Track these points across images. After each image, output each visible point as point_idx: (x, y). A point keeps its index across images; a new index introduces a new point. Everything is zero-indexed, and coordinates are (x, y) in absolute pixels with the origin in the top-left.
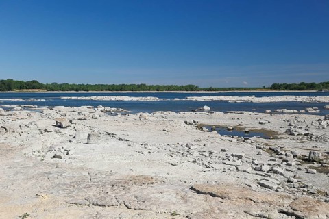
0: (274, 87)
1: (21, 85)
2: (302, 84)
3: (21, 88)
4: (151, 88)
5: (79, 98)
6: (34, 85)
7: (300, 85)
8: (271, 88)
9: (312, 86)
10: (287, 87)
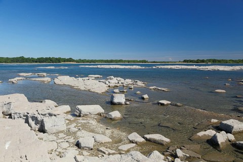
0: (185, 61)
3: (65, 61)
4: (125, 61)
6: (70, 60)
7: (197, 60)
8: (183, 62)
9: (203, 61)
10: (191, 61)
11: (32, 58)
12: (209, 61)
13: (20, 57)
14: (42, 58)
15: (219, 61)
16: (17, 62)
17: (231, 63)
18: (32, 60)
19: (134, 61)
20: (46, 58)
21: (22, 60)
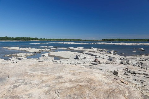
0: (103, 40)
1: (33, 39)
2: (110, 39)
3: (32, 40)
5: (57, 43)
6: (36, 39)
8: (102, 40)
9: (113, 40)
10: (107, 40)
11: (12, 38)
12: (117, 39)
13: (5, 37)
14: (19, 38)
15: (122, 40)
16: (3, 40)
17: (129, 41)
18: (13, 39)
19: (74, 40)
20: (21, 38)
21: (6, 38)
